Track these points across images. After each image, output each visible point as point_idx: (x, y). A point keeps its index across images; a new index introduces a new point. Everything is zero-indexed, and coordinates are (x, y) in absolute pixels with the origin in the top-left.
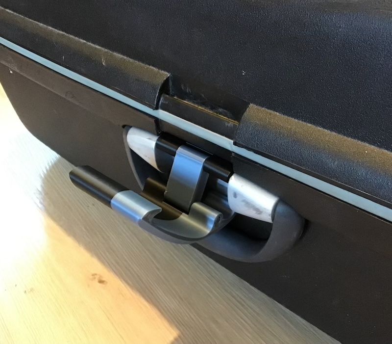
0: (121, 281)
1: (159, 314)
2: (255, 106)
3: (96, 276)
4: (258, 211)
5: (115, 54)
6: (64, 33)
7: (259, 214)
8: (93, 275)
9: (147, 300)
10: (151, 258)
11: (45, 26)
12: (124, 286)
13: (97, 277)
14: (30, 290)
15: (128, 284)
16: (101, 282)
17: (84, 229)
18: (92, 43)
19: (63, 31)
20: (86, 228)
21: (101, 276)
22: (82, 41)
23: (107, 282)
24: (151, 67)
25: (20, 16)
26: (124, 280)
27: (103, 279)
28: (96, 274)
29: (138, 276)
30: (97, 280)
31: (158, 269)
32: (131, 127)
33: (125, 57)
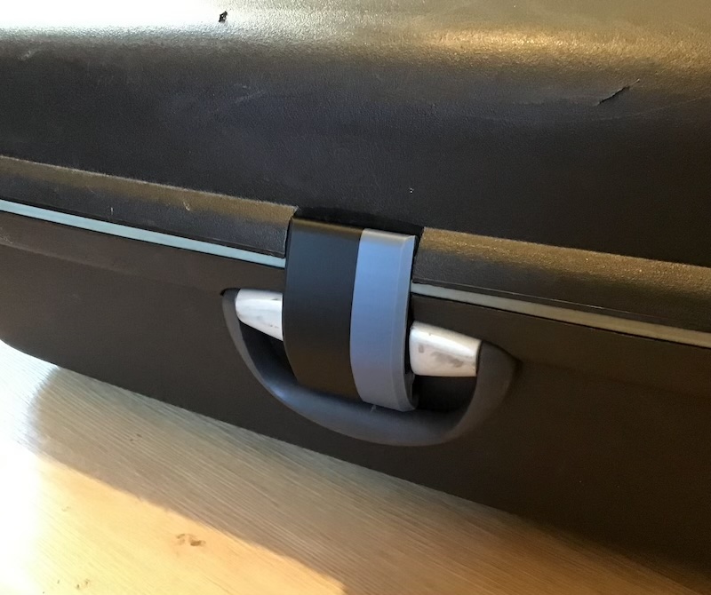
0: (226, 534)
1: (301, 566)
2: (432, 230)
3: (184, 537)
4: (457, 362)
5: (201, 193)
6: (104, 175)
7: (457, 367)
8: (179, 537)
9: (275, 552)
10: (260, 492)
11: (67, 169)
12: (232, 541)
13: (187, 538)
14: (84, 584)
15: (239, 536)
16: (195, 543)
17: (137, 474)
18: (158, 183)
19: (100, 172)
20: (140, 472)
21: (191, 536)
22: (139, 182)
23: (205, 542)
24: (265, 202)
25: (13, 159)
26: (232, 533)
27: (198, 539)
28: (183, 535)
29: (250, 522)
30: (188, 544)
31: (276, 505)
32: (237, 290)
33: (221, 196)
